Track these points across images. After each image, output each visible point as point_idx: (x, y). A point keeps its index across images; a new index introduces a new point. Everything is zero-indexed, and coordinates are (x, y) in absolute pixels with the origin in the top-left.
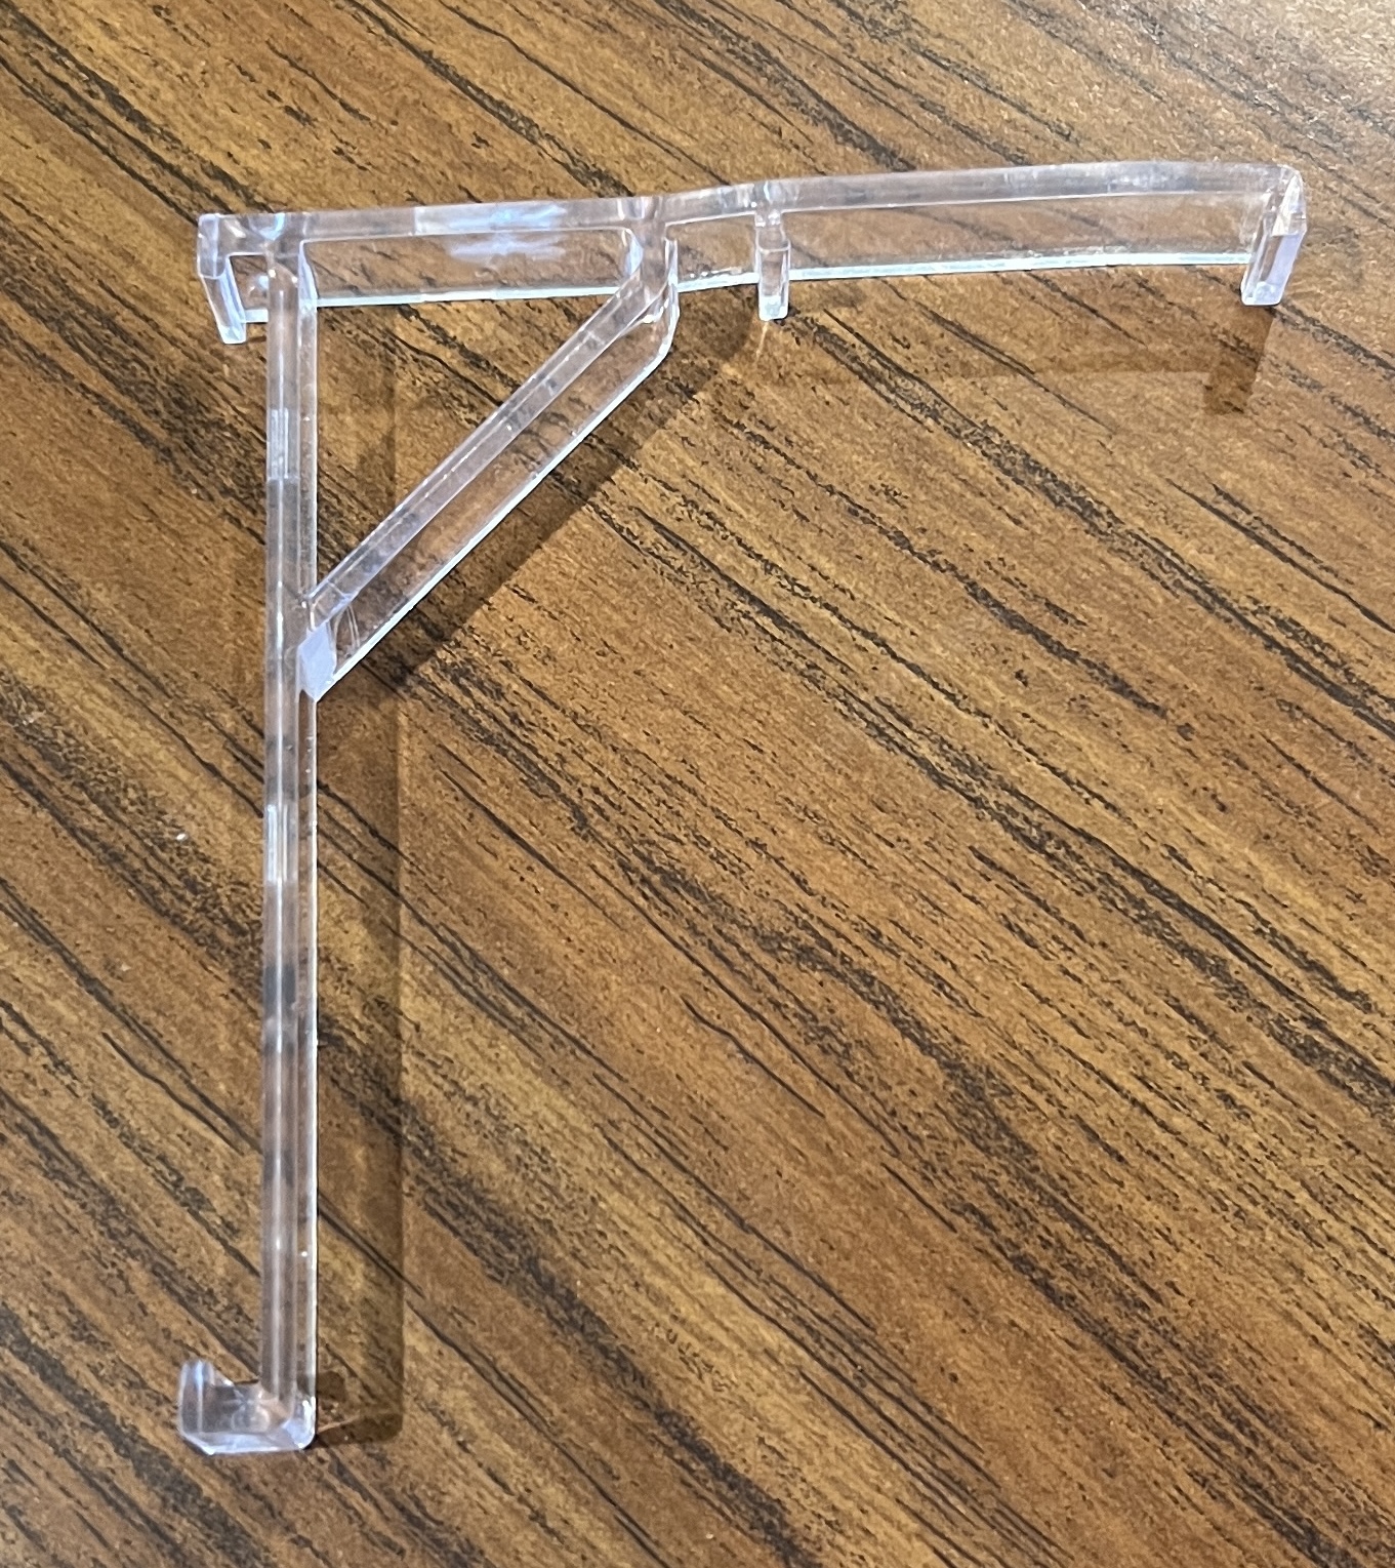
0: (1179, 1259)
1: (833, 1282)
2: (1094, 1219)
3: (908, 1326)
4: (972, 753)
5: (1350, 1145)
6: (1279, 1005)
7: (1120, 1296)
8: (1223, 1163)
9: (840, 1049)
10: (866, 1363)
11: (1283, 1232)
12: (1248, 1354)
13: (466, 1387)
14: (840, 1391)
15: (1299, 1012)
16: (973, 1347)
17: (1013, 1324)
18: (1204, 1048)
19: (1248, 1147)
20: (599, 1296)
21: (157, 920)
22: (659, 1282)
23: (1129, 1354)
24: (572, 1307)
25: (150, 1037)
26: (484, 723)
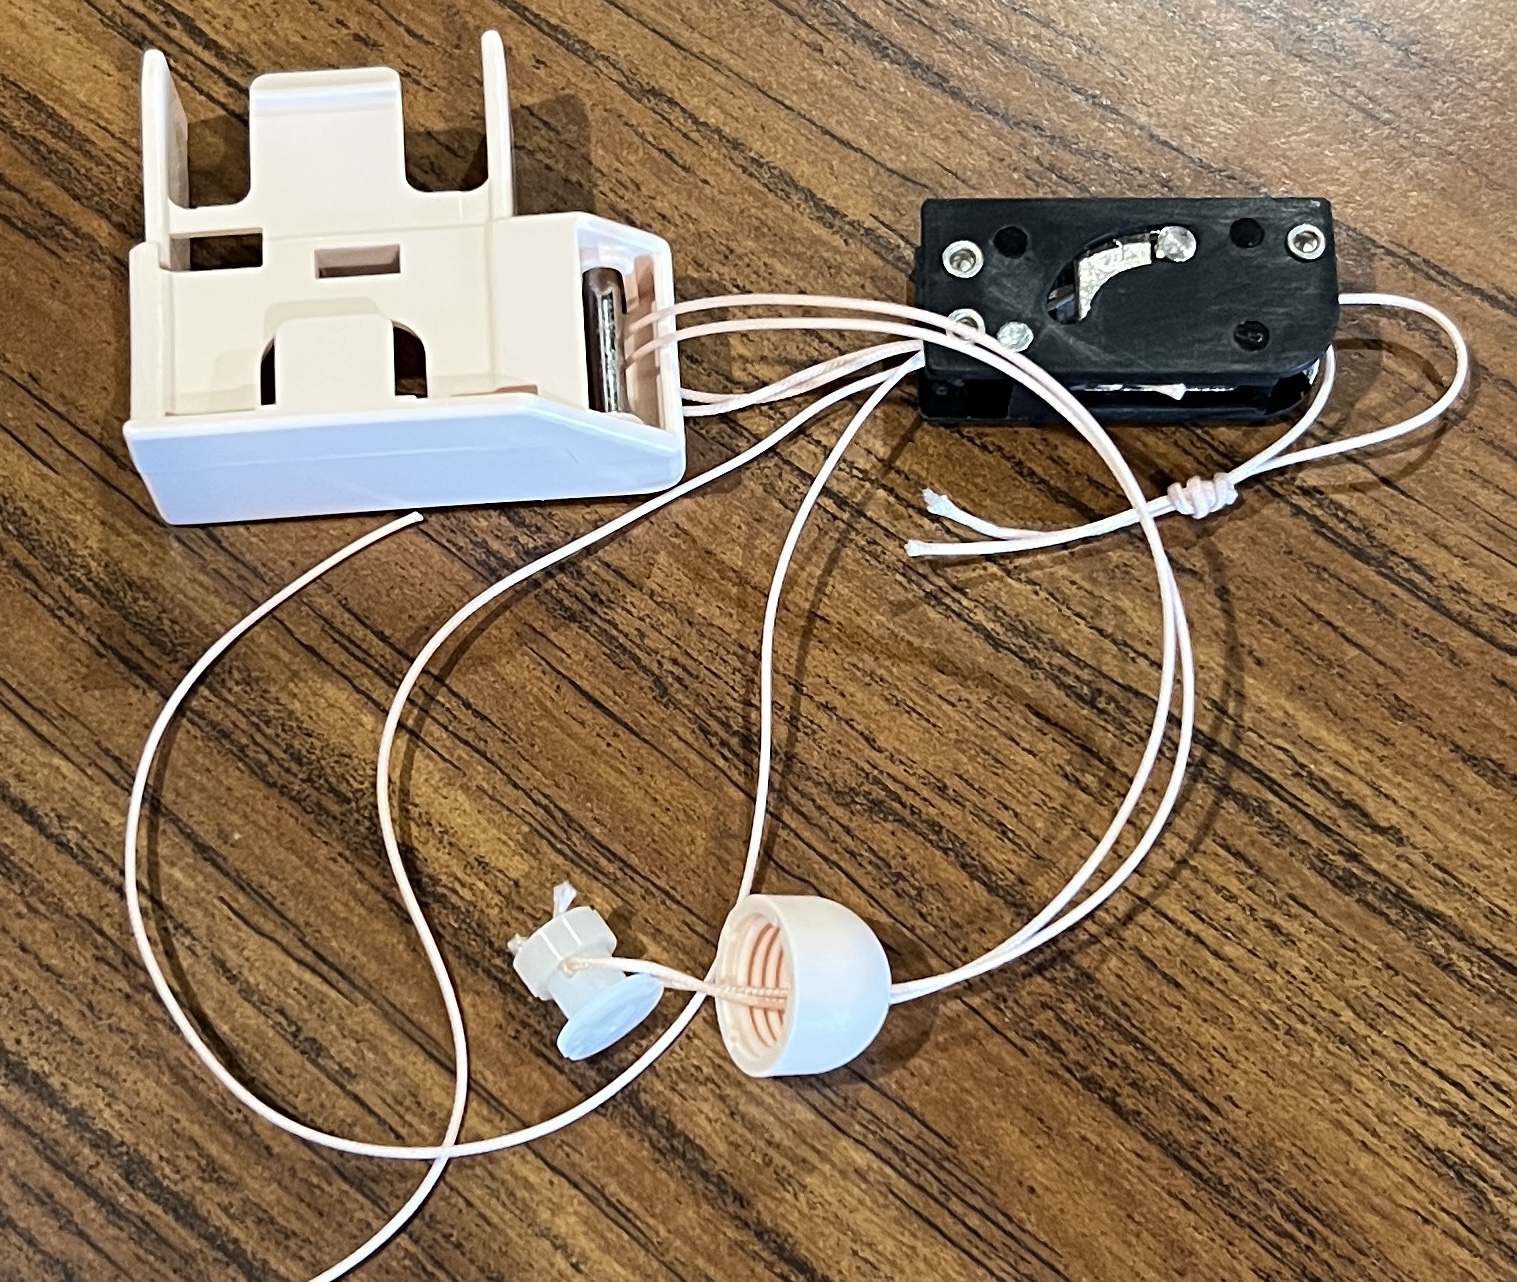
0: (1236, 1075)
1: (915, 1105)
2: (1156, 1040)
3: (988, 1146)
4: (1025, 620)
5: (1388, 967)
6: (1317, 840)
7: (1182, 1110)
8: (1272, 986)
9: (913, 893)
10: (949, 1178)
11: (1331, 1047)
12: (1303, 1160)
13: (576, 1213)
14: (927, 1205)
15: (1337, 847)
16: (1047, 1161)
17: (1084, 1138)
18: (1250, 882)
19: (1295, 971)
20: (697, 1125)
21: (265, 791)
22: (753, 1111)
23: (1194, 1163)
24: (673, 1136)
25: (265, 900)
26: (566, 602)
